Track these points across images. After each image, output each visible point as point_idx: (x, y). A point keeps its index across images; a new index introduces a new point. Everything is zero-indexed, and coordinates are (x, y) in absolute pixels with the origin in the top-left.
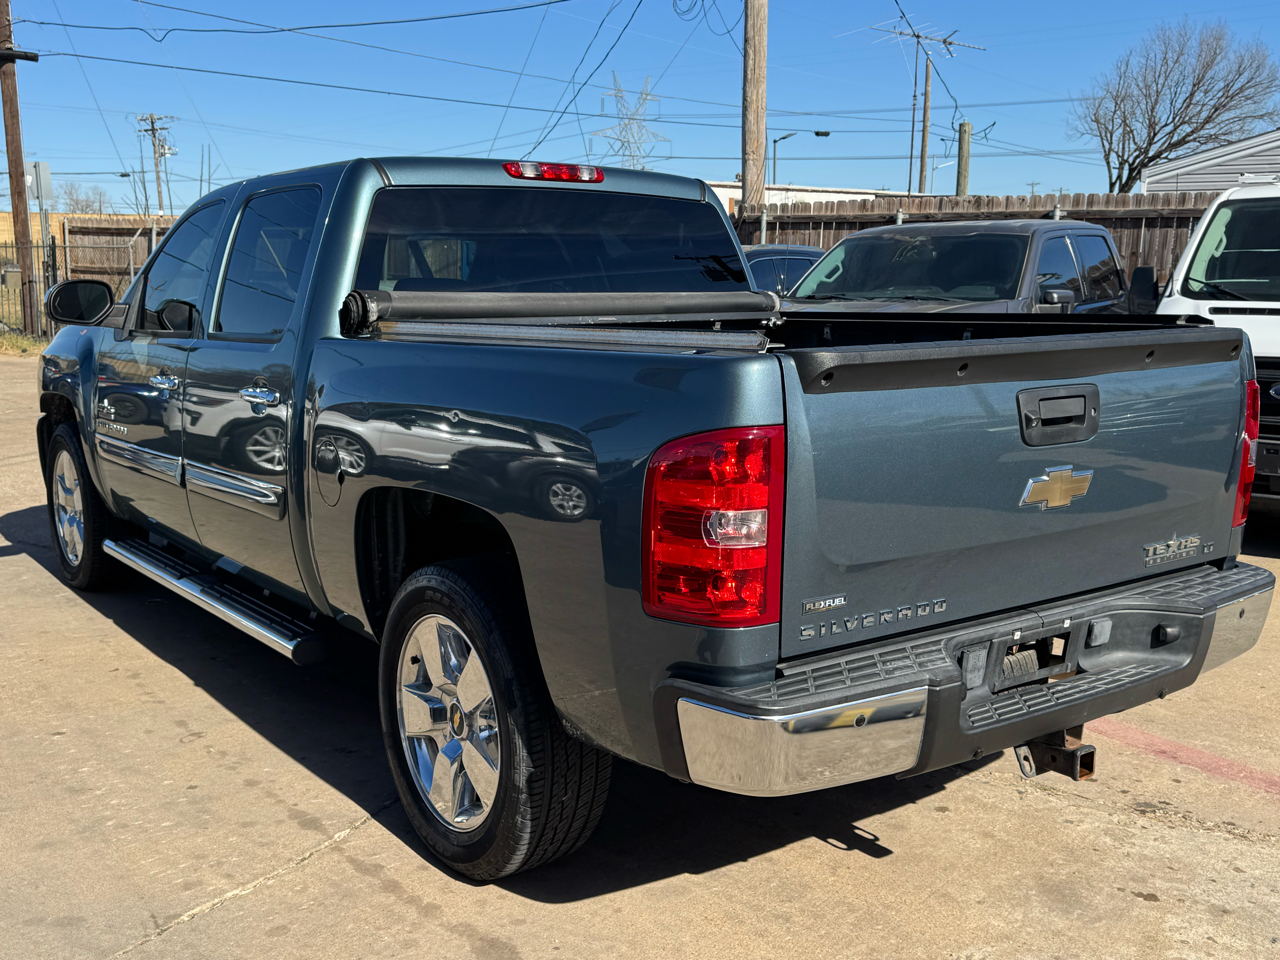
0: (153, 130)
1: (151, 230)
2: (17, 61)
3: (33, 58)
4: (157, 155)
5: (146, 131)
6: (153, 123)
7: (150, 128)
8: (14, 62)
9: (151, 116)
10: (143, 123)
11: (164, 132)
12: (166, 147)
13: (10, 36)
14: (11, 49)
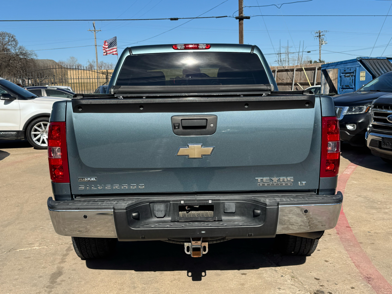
0: (320, 36)
1: (275, 70)
2: (244, 19)
3: (248, 18)
4: (320, 44)
5: (317, 36)
6: (320, 33)
7: (319, 35)
8: (243, 20)
9: (319, 31)
10: (317, 34)
11: (323, 36)
12: (324, 41)
13: (242, 12)
14: (242, 16)
